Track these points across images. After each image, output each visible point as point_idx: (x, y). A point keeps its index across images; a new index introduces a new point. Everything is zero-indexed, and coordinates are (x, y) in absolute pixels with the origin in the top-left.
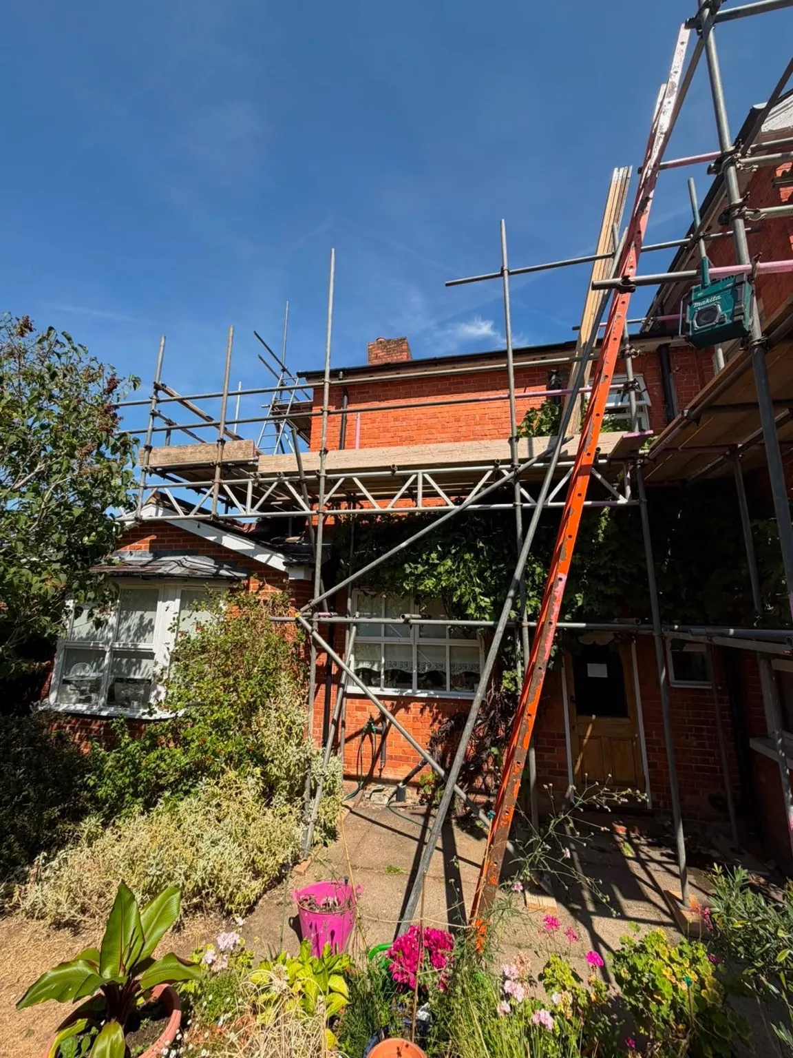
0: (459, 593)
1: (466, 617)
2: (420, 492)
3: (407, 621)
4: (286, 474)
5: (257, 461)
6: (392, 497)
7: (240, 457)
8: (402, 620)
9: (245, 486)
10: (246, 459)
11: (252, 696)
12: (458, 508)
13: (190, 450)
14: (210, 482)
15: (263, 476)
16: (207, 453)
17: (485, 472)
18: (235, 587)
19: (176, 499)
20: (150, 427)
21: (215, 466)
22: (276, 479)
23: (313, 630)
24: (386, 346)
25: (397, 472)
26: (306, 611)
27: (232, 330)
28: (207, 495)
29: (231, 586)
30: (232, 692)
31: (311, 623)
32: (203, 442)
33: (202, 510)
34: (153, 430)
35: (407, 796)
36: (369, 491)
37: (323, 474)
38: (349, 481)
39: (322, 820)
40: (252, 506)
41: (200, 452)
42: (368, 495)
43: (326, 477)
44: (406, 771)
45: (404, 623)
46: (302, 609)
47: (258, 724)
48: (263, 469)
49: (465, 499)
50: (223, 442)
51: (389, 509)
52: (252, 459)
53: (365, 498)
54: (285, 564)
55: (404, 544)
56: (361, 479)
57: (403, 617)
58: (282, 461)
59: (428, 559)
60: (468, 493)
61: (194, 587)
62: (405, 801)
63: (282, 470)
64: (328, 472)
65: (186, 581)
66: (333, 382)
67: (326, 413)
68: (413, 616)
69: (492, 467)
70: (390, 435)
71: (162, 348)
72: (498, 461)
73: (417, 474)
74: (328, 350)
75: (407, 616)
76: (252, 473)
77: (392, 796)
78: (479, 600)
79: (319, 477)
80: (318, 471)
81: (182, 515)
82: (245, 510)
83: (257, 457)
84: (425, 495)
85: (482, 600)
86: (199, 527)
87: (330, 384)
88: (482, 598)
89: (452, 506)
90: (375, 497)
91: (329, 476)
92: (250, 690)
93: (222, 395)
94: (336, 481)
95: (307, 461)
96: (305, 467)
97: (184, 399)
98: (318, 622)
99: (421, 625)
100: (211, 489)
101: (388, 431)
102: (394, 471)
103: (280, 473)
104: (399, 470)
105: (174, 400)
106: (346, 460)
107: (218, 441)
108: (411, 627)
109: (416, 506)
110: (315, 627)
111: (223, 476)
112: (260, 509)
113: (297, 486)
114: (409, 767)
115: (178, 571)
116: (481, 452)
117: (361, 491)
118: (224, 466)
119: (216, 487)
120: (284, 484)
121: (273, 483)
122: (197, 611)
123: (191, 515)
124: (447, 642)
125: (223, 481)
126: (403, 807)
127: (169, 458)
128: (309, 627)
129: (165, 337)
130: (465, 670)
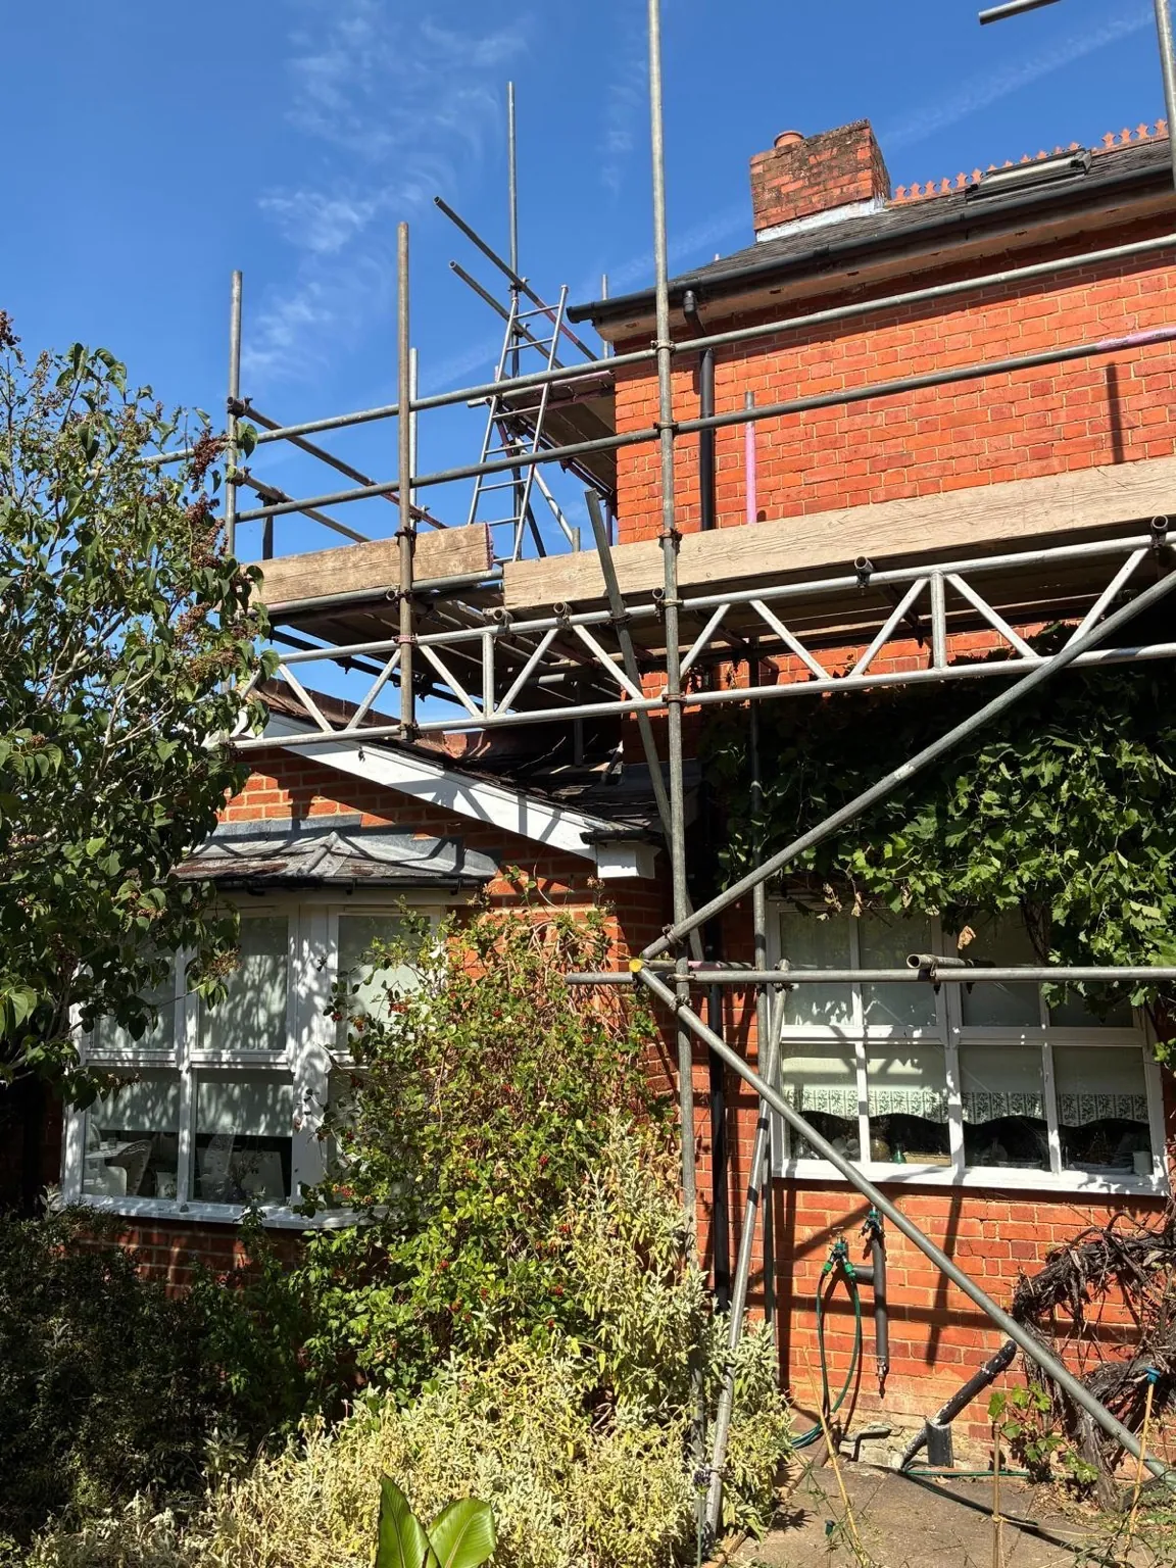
0: (1068, 896)
1: (1087, 959)
2: (939, 615)
3: (926, 971)
4: (577, 607)
5: (500, 577)
6: (868, 636)
7: (456, 571)
8: (913, 973)
9: (475, 646)
10: (471, 576)
11: (545, 1166)
12: (1049, 662)
13: (330, 565)
14: (390, 643)
15: (518, 615)
16: (373, 566)
17: (1123, 556)
18: (471, 902)
19: (308, 691)
20: (230, 515)
21: (398, 599)
22: (554, 620)
23: (679, 1003)
24: (803, 161)
25: (874, 577)
26: (653, 957)
27: (403, 234)
28: (384, 675)
29: (455, 902)
30: (494, 1158)
31: (672, 985)
32: (360, 539)
33: (371, 718)
34: (237, 519)
35: (956, 1452)
36: (791, 628)
37: (671, 599)
38: (742, 610)
39: (739, 1472)
40: (499, 696)
41: (355, 566)
42: (790, 639)
43: (679, 606)
44: (949, 1387)
45: (920, 978)
46: (647, 951)
47: (566, 1233)
48: (516, 597)
49: (1074, 628)
50: (411, 535)
51: (856, 678)
52: (488, 574)
53: (782, 648)
54: (585, 838)
55: (904, 771)
56: (772, 604)
57: (915, 962)
58: (565, 574)
59: (973, 806)
60: (1082, 610)
61: (367, 907)
62: (950, 1465)
63: (564, 598)
64: (685, 591)
65: (349, 893)
66: (679, 346)
67: (666, 434)
68: (941, 959)
69: (1147, 539)
70: (837, 456)
71: (235, 304)
72: (1160, 521)
73: (928, 575)
74: (660, 260)
75: (925, 958)
76: (491, 611)
77: (914, 1452)
78: (1127, 915)
79: (662, 607)
80: (659, 592)
81: (328, 732)
82: (480, 708)
83: (497, 570)
84: (953, 626)
85: (1137, 913)
86: (361, 756)
87: (672, 352)
88: (1136, 906)
89: (1030, 657)
90: (810, 644)
91: (687, 602)
92: (535, 1154)
93: (395, 413)
94: (706, 613)
95: (628, 568)
96: (626, 586)
97: (302, 432)
98: (690, 981)
99: (968, 985)
100: (393, 661)
101: (835, 445)
102: (864, 576)
103: (560, 606)
104: (877, 570)
105: (279, 437)
106: (732, 556)
107: (398, 535)
108: (937, 989)
109: (931, 665)
110: (684, 993)
111: (418, 627)
112: (516, 705)
113: (606, 634)
114: (957, 1378)
115: (329, 868)
116: (1108, 500)
117: (770, 630)
118: (419, 597)
119: (402, 654)
120: (573, 632)
121: (545, 633)
122: (387, 965)
123: (351, 730)
124: (1044, 1037)
125: (420, 639)
126: (946, 1477)
127: (284, 589)
128: (668, 996)
129: (241, 278)
130: (1102, 1115)
